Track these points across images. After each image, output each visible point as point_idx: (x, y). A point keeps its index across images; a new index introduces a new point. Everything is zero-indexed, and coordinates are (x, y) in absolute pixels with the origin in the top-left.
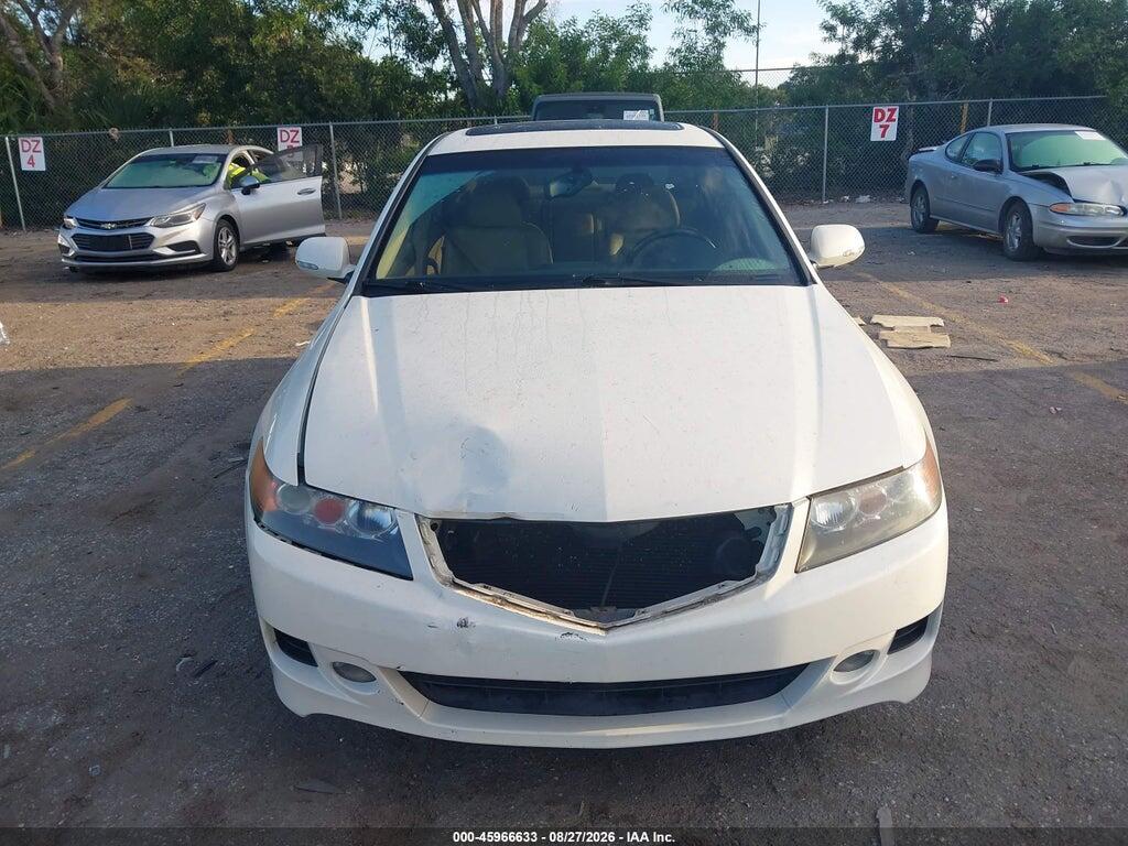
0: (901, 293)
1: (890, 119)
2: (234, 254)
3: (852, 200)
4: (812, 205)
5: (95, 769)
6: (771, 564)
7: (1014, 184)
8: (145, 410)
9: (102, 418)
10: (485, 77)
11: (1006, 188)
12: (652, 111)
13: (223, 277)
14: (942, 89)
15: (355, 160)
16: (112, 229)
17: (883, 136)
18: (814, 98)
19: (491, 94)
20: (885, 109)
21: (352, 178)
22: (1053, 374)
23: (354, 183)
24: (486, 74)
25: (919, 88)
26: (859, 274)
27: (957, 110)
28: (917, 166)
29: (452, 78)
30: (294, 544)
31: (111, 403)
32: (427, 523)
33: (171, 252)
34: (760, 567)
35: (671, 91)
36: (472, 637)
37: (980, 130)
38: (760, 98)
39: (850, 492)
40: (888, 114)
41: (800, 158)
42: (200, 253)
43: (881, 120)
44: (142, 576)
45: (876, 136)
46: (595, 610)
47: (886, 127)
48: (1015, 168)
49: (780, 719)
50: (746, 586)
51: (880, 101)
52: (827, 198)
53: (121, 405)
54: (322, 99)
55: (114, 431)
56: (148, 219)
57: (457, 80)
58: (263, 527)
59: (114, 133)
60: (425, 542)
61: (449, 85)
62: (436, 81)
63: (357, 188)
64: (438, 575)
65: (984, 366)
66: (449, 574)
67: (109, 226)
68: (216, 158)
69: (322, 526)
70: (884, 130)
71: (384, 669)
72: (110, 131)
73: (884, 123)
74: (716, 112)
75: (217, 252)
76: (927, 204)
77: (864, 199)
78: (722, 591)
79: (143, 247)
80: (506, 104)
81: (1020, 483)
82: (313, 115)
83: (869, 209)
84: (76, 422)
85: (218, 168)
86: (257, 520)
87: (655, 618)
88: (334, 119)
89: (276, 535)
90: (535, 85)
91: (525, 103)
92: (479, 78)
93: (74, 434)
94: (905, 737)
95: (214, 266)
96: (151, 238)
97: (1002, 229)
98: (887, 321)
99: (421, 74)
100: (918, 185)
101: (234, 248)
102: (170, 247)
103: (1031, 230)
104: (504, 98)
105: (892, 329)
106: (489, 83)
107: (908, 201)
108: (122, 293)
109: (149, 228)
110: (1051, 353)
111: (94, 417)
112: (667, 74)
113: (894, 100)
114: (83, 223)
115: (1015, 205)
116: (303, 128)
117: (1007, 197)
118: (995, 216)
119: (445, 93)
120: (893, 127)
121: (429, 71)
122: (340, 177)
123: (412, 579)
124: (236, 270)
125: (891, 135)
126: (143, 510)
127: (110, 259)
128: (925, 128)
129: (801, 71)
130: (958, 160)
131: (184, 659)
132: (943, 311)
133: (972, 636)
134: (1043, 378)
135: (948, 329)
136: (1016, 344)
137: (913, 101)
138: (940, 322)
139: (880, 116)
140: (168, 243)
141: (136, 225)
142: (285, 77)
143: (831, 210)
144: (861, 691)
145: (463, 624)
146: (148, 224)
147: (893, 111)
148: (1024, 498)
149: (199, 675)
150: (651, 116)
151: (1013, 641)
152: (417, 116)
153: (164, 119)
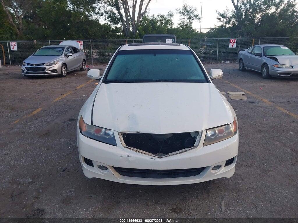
0: (235, 86)
1: (234, 42)
2: (66, 73)
3: (224, 62)
4: (214, 63)
5: (40, 191)
6: (197, 144)
7: (265, 60)
8: (46, 111)
9: (35, 112)
10: (131, 29)
11: (263, 60)
12: (173, 39)
13: (63, 79)
14: (248, 35)
15: (97, 49)
16: (35, 66)
17: (232, 46)
18: (215, 36)
19: (132, 33)
20: (233, 40)
21: (95, 54)
22: (272, 107)
23: (96, 55)
24: (131, 28)
25: (242, 35)
26: (225, 81)
27: (252, 40)
28: (241, 54)
29: (122, 29)
30: (90, 138)
31: (37, 109)
32: (120, 133)
33: (50, 72)
34: (195, 145)
35: (178, 34)
36: (130, 159)
37: (257, 45)
38: (201, 36)
39: (216, 129)
40: (234, 41)
41: (211, 51)
42: (57, 72)
43: (232, 42)
44: (48, 149)
45: (230, 46)
46: (158, 154)
47: (233, 44)
48: (265, 56)
49: (199, 180)
50: (192, 149)
51: (232, 37)
52: (218, 62)
53: (40, 110)
54: (89, 34)
55: (38, 116)
56: (45, 64)
57: (123, 30)
58: (82, 134)
59: (35, 41)
60: (120, 138)
61: (121, 31)
62: (118, 30)
63: (97, 57)
64: (123, 145)
65: (255, 104)
66: (125, 145)
67: (35, 65)
68: (62, 48)
69: (96, 134)
70: (232, 45)
71: (110, 166)
72: (34, 41)
73: (232, 43)
74: (190, 39)
75: (62, 72)
76: (243, 64)
77: (227, 62)
78: (187, 150)
79: (43, 71)
80: (136, 36)
81: (261, 132)
82: (86, 38)
83: (229, 65)
84: (29, 113)
85: (62, 51)
86: (81, 133)
87: (171, 155)
88: (91, 39)
89: (86, 136)
90: (143, 31)
91: (141, 36)
92: (129, 29)
93: (29, 116)
94: (229, 188)
95: (61, 76)
96: (45, 68)
97: (262, 71)
98: (231, 93)
99: (114, 28)
100: (241, 59)
101: (66, 71)
102: (50, 71)
103: (269, 71)
104: (135, 35)
105: (232, 95)
106: (131, 31)
107: (238, 63)
108: (38, 82)
109: (44, 66)
110: (271, 102)
111: (33, 112)
112: (177, 30)
113: (235, 37)
114: (28, 64)
115: (265, 64)
116: (84, 41)
117: (263, 63)
118: (260, 67)
119: (120, 33)
120: (235, 44)
121: (116, 27)
122: (93, 54)
123: (117, 146)
124: (66, 77)
125: (234, 46)
126: (47, 134)
127: (35, 73)
128: (243, 45)
129: (212, 29)
130: (251, 53)
131: (60, 168)
132: (245, 91)
133: (246, 166)
134: (269, 108)
135: (246, 95)
136: (263, 100)
137: (240, 38)
138: (245, 94)
139: (232, 41)
140: (49, 70)
141: (42, 65)
142: (79, 28)
143: (219, 65)
144: (218, 175)
145: (128, 156)
146: (45, 65)
147: (235, 40)
148: (262, 136)
149: (63, 171)
150: (173, 40)
151: (256, 167)
152: (113, 39)
153: (48, 38)
